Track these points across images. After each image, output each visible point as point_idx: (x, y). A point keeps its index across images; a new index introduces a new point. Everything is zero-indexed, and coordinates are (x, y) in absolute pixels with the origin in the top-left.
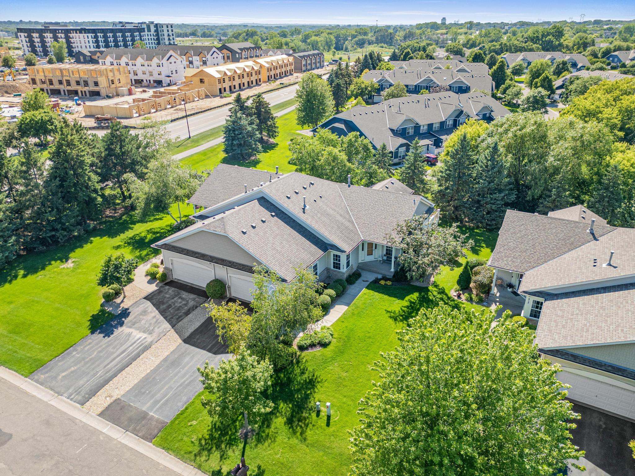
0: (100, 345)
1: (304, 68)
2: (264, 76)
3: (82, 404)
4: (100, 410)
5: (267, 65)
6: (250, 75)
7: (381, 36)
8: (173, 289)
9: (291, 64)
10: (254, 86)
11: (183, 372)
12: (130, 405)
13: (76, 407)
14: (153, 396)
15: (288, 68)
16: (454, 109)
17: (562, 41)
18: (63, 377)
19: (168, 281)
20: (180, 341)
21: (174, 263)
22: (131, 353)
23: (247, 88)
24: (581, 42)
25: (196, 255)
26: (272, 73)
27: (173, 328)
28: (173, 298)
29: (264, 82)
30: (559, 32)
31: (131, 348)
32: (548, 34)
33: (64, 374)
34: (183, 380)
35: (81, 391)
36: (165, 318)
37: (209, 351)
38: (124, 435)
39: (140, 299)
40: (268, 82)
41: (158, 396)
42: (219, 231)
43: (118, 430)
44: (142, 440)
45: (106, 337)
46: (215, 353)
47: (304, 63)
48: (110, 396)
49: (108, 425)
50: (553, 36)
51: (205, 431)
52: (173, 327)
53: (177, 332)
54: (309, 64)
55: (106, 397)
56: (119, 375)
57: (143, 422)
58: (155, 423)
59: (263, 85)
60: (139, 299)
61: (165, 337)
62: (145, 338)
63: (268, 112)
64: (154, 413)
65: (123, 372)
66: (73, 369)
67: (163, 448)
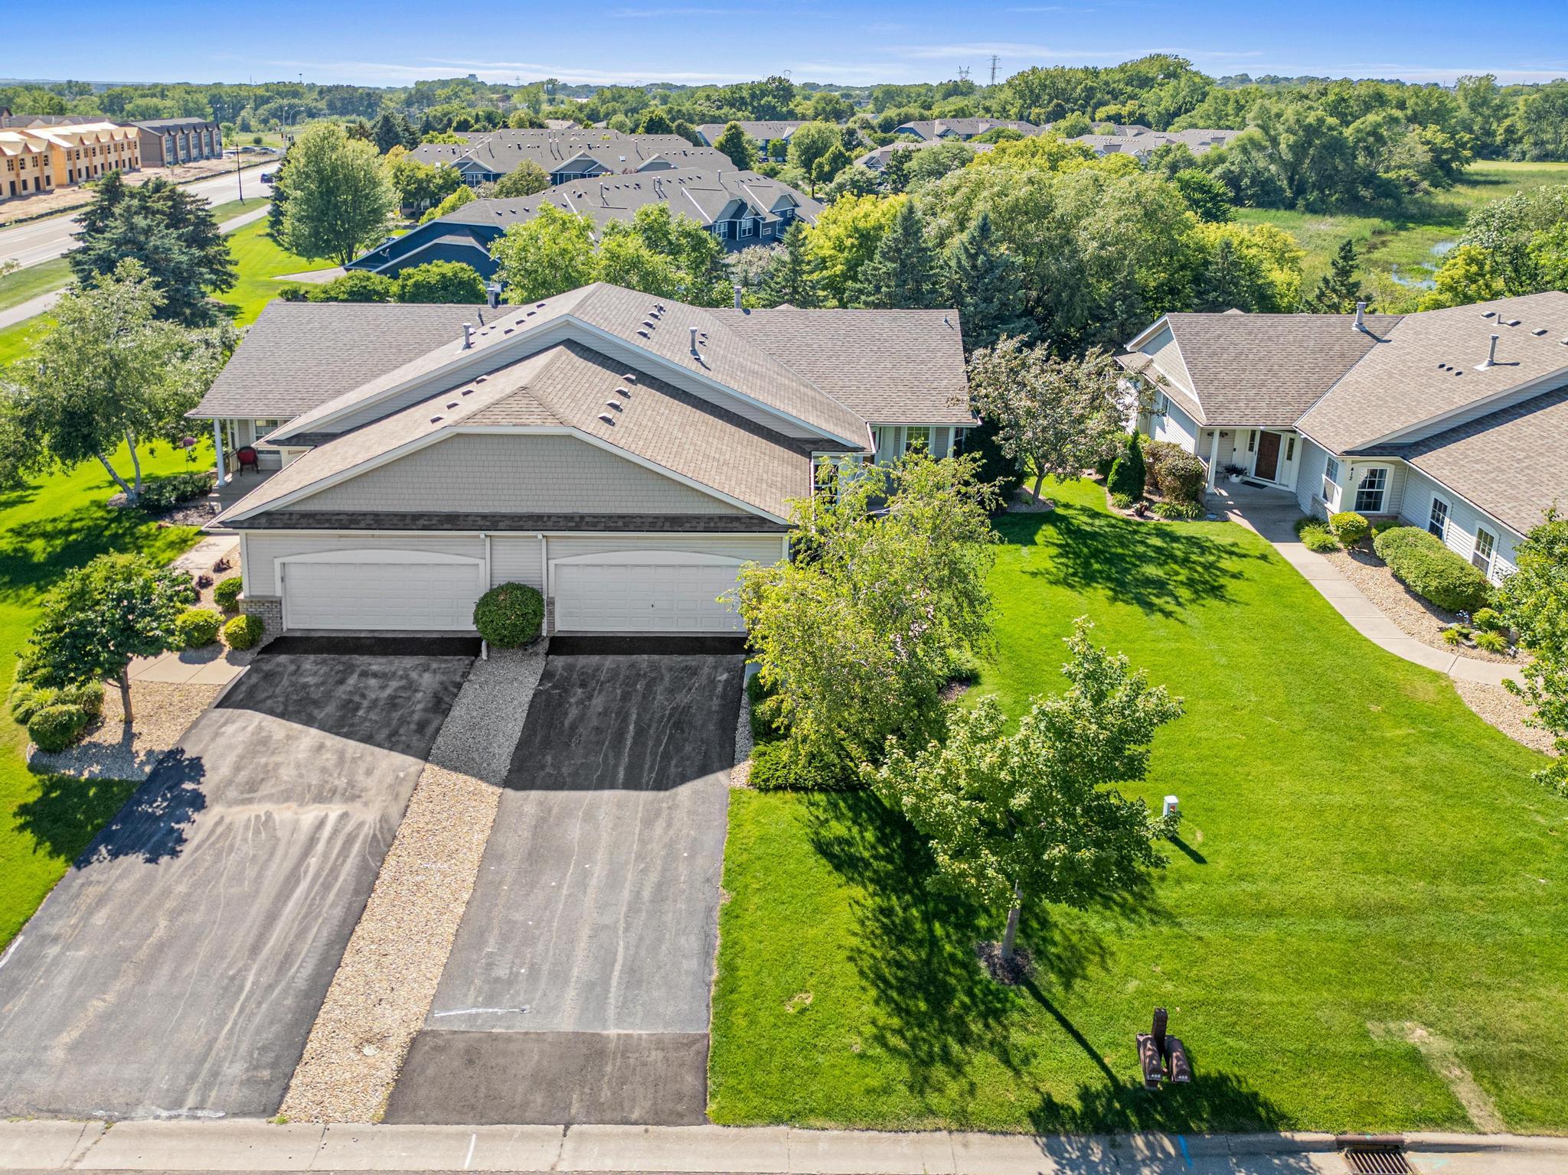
0: (156, 890)
1: (168, 158)
2: (58, 170)
3: (271, 1109)
4: (378, 1099)
5: (66, 144)
6: (17, 165)
7: (343, 99)
8: (312, 657)
9: (132, 145)
10: (32, 195)
11: (599, 871)
12: (494, 1038)
13: (246, 1133)
14: (559, 977)
15: (126, 155)
16: (728, 198)
17: (791, 106)
18: (72, 1048)
19: (267, 640)
20: (491, 792)
21: (293, 573)
22: (334, 872)
23: (10, 200)
24: (828, 109)
25: (421, 522)
26: (82, 163)
27: (426, 760)
28: (341, 682)
29: (61, 186)
30: (783, 89)
31: (313, 861)
32: (764, 94)
33: (68, 1037)
34: (626, 894)
35: (218, 1063)
36: (368, 739)
37: (633, 783)
38: (569, 1144)
39: (204, 713)
40: (68, 186)
41: (580, 969)
42: (537, 425)
43: (524, 1136)
44: (663, 1129)
45: (165, 860)
46: (662, 783)
47: (165, 144)
48: (380, 1040)
49: (465, 1136)
50: (774, 97)
51: (869, 1009)
52: (425, 756)
53: (456, 769)
54: (182, 149)
55: (358, 1049)
56: (347, 957)
57: (609, 1069)
58: (656, 1055)
59: (58, 191)
60: (196, 714)
61: (422, 795)
62: (345, 816)
63: (205, 222)
64: (620, 1021)
65: (355, 942)
66: (97, 1006)
67: (777, 1120)
